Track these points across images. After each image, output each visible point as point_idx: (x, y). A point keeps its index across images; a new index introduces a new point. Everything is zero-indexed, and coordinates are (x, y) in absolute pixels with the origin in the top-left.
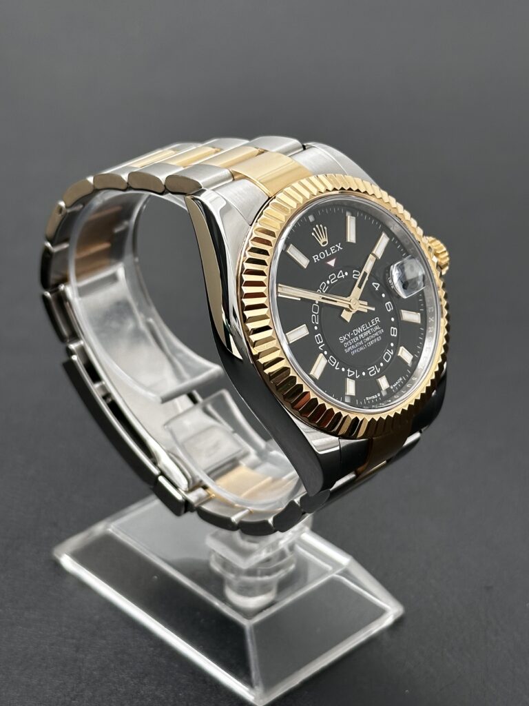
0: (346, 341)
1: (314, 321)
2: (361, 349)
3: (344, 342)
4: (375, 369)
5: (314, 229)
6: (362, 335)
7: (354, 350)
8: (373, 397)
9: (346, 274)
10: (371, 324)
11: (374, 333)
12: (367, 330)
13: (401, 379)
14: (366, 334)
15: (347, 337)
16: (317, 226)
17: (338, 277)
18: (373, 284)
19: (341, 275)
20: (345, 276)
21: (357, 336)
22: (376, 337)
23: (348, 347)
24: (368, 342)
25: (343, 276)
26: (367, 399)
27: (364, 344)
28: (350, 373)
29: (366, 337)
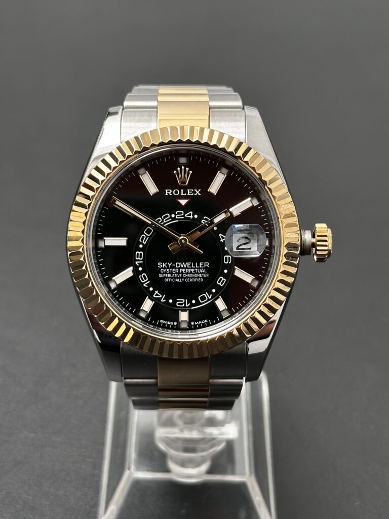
0: (165, 268)
1: (142, 240)
2: (177, 280)
3: (162, 268)
4: (185, 303)
5: (179, 169)
6: (183, 270)
7: (169, 278)
8: (169, 323)
9: (196, 216)
10: (198, 265)
11: (198, 273)
12: (192, 268)
13: (206, 321)
14: (187, 271)
15: (167, 265)
16: (183, 167)
17: (186, 216)
18: (220, 235)
19: (190, 215)
20: (194, 218)
21: (179, 269)
22: (198, 277)
23: (164, 273)
24: (187, 278)
25: (191, 217)
26: (161, 321)
27: (182, 277)
28: (157, 295)
29: (187, 273)
